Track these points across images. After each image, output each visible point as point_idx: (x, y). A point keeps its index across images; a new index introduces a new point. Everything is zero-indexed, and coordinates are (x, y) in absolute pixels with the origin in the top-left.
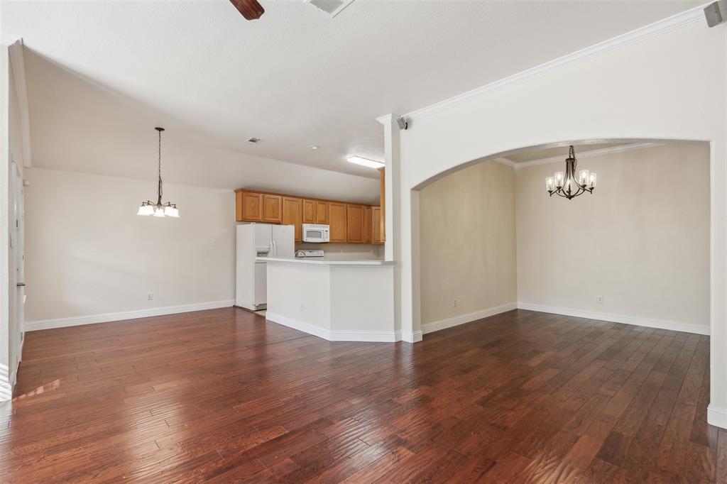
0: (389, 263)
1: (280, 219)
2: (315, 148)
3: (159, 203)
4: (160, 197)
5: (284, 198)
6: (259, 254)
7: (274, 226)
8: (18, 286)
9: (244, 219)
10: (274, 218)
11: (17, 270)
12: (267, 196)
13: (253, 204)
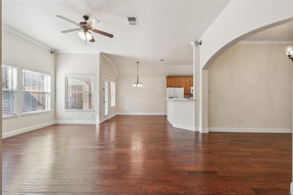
0: (194, 100)
1: (181, 86)
2: (183, 58)
3: (138, 83)
4: (138, 81)
5: (183, 78)
6: (170, 98)
7: (175, 88)
8: (104, 102)
9: (168, 86)
10: (179, 85)
11: (104, 99)
12: (176, 78)
13: (171, 81)
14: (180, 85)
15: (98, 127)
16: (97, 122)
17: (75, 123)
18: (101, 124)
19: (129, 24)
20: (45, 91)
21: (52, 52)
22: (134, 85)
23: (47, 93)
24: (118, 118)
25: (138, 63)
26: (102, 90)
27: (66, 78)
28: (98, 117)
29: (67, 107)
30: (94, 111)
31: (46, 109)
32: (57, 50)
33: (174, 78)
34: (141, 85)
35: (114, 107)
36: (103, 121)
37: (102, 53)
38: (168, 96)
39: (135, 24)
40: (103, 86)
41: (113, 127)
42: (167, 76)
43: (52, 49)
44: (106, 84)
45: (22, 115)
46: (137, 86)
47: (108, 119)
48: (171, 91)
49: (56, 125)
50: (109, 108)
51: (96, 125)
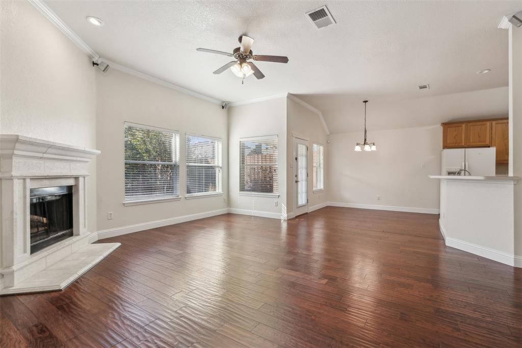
1: (488, 143)
2: (487, 71)
3: (365, 143)
4: (365, 140)
5: (494, 123)
6: (449, 173)
7: (467, 149)
8: (297, 182)
9: (446, 146)
10: (480, 142)
11: (296, 176)
12: (471, 124)
13: (456, 133)
14: (485, 142)
15: (284, 226)
16: (284, 216)
17: (252, 215)
18: (290, 221)
19: (316, 27)
20: (216, 164)
21: (223, 108)
22: (358, 148)
23: (218, 167)
24: (330, 213)
25: (365, 102)
26: (293, 161)
27: (240, 143)
28: (284, 207)
29: (242, 189)
30: (279, 196)
31: (217, 191)
32: (229, 103)
33: (464, 125)
34: (374, 148)
35: (320, 191)
36: (293, 215)
37: (291, 94)
38: (445, 170)
39: (329, 23)
40: (294, 154)
41: (318, 230)
42: (446, 121)
43: (223, 102)
44: (302, 149)
45: (186, 198)
46: (362, 149)
47: (307, 213)
48: (454, 157)
49: (229, 215)
50: (307, 192)
51: (282, 221)
